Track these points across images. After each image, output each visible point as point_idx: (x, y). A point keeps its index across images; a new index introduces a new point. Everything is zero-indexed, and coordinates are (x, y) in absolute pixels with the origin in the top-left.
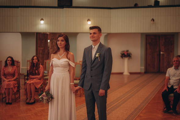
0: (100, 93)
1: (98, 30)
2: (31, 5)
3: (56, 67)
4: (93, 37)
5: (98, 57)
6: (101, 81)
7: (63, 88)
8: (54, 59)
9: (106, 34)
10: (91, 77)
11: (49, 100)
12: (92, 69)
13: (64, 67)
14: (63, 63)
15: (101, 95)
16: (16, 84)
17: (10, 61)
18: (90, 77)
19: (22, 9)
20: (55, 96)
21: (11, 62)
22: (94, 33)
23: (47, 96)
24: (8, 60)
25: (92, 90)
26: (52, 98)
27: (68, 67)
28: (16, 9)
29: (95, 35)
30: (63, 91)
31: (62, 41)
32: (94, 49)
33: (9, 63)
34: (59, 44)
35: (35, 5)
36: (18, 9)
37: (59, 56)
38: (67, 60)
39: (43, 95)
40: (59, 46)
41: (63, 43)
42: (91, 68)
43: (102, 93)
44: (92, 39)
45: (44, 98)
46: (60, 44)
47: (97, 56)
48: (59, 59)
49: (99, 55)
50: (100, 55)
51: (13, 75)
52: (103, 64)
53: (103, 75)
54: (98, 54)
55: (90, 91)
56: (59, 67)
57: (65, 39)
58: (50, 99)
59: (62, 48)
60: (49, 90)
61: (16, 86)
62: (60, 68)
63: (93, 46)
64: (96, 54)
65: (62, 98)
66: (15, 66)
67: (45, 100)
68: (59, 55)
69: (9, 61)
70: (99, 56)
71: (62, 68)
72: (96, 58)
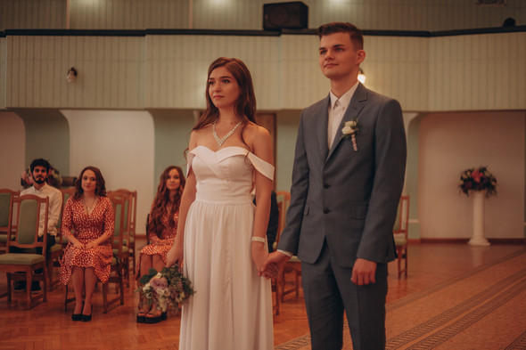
0: (356, 272)
1: (352, 37)
2: (185, 27)
3: (204, 177)
4: (331, 62)
5: (349, 136)
6: (361, 230)
7: (229, 254)
8: (199, 147)
9: (413, 116)
10: (326, 211)
11: (177, 300)
12: (328, 182)
13: (232, 176)
14: (226, 163)
15: (360, 283)
16: (107, 258)
17: (93, 179)
18: (322, 213)
19: (156, 37)
20: (197, 283)
21: (94, 183)
22: (337, 48)
23: (169, 283)
24: (86, 178)
25: (330, 265)
26: (188, 290)
27: (248, 178)
28: (136, 39)
29: (340, 56)
30: (229, 265)
31: (224, 80)
32: (337, 108)
33: (88, 187)
34: (215, 94)
35: (197, 27)
36: (142, 38)
37: (216, 136)
38: (242, 151)
39: (154, 281)
40: (216, 102)
41: (227, 88)
42: (325, 177)
43: (363, 274)
44: (327, 71)
45: (160, 291)
46: (218, 91)
47: (347, 130)
48: (215, 149)
49: (353, 128)
50: (358, 129)
51: (100, 226)
52: (369, 160)
53: (368, 205)
54: (351, 123)
55: (323, 266)
56: (213, 176)
57: (234, 74)
58: (182, 295)
59: (225, 107)
60: (179, 260)
61: (110, 263)
62: (219, 182)
63: (334, 99)
64: (342, 126)
65: (223, 293)
66: (108, 199)
67: (161, 300)
68: (215, 134)
69: (88, 181)
70: (356, 133)
71: (225, 182)
72: (343, 140)
